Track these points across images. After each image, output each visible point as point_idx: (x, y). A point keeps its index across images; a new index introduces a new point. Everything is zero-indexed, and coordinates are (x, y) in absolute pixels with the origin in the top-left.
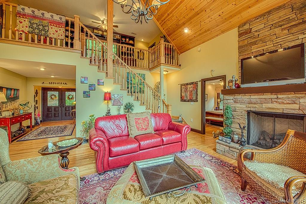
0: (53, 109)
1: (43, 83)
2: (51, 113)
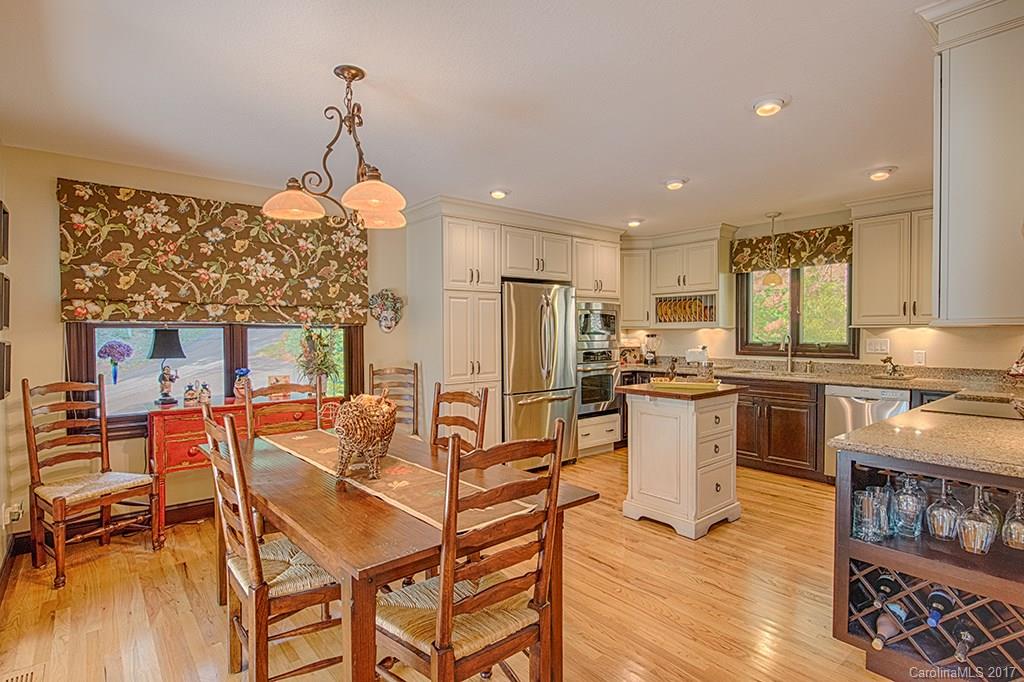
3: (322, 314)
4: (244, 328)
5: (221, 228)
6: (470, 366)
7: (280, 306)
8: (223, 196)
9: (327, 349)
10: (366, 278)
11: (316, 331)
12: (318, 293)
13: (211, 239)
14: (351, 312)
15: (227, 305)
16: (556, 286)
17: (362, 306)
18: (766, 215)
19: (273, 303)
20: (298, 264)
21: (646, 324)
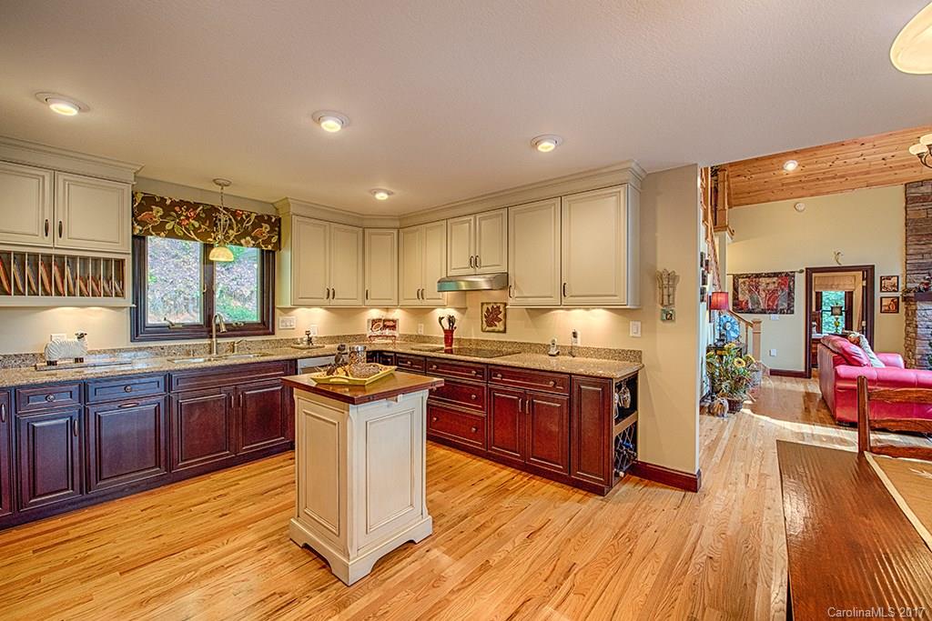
18: (214, 180)
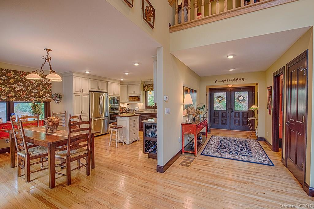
0: (220, 113)
1: (216, 82)
2: (218, 118)
3: (37, 99)
4: (13, 102)
5: (6, 76)
6: (81, 112)
7: (25, 97)
8: (7, 68)
9: (39, 108)
10: (51, 90)
11: (36, 104)
12: (37, 94)
13: (2, 79)
14: (47, 99)
15: (8, 97)
16: (105, 93)
17: (50, 97)
19: (23, 96)
20: (30, 86)
21: (127, 102)
